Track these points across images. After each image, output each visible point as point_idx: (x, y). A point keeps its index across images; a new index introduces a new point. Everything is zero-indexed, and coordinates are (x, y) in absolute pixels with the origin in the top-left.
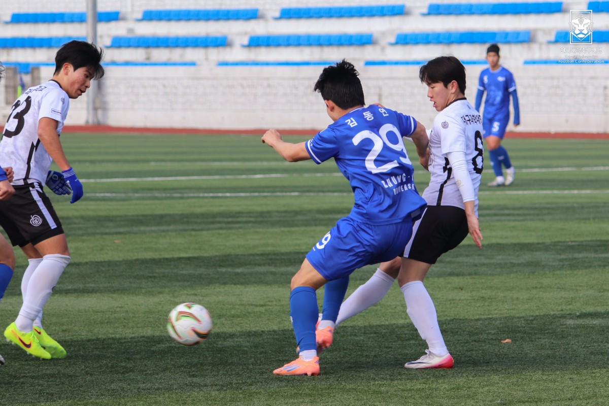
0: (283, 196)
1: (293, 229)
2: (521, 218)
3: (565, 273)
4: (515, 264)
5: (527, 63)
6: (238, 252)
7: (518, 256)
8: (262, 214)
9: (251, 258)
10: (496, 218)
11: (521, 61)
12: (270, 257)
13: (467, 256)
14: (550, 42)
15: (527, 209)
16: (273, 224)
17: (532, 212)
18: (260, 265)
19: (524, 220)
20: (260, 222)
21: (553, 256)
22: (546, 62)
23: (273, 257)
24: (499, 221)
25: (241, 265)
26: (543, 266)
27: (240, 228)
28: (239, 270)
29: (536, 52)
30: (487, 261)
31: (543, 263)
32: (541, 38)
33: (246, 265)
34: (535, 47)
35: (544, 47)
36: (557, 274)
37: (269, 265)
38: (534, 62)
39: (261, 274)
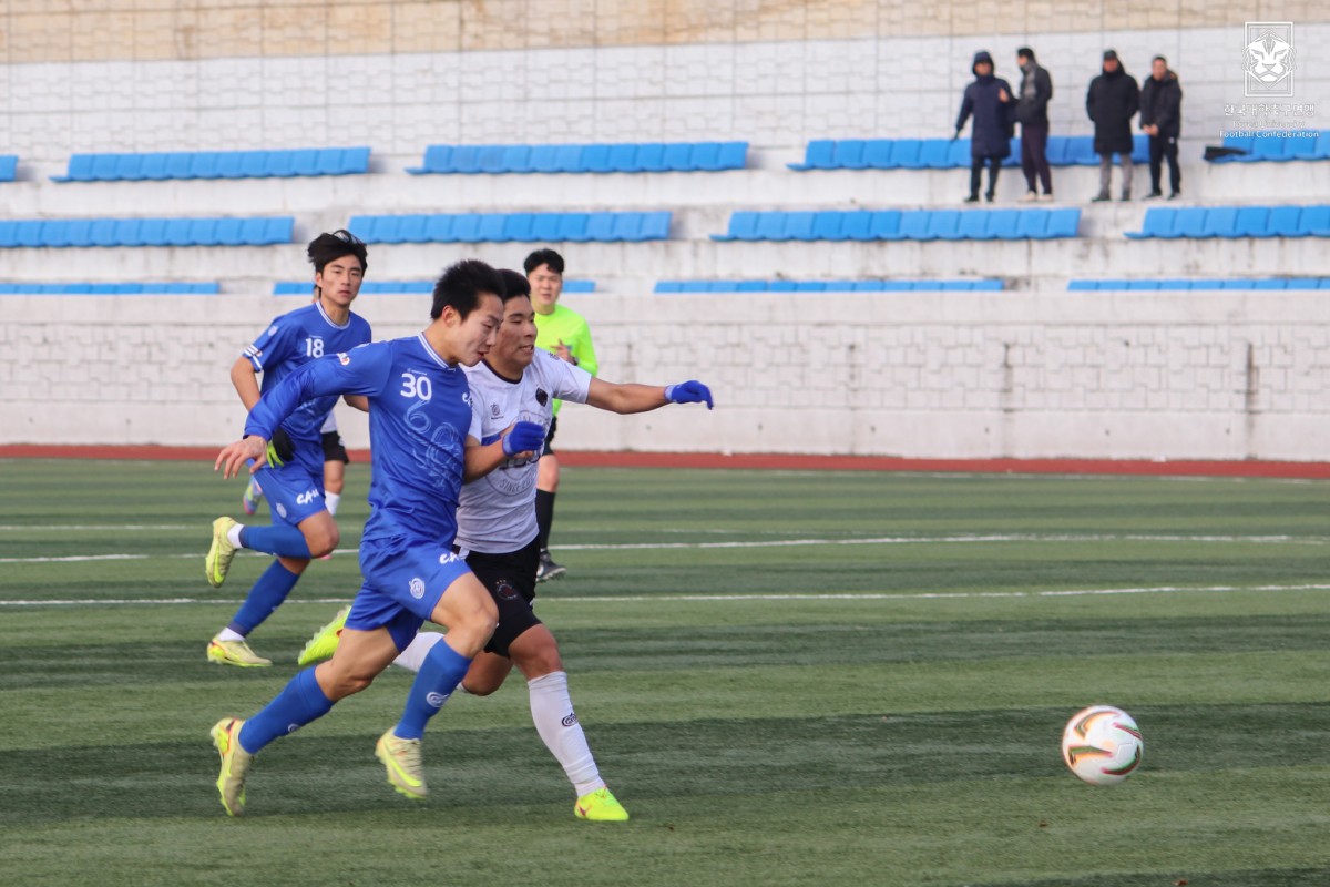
0: (157, 606)
1: (214, 685)
2: (742, 659)
3: (899, 790)
4: (773, 768)
5: (662, 287)
6: (106, 738)
7: (774, 749)
8: (123, 649)
9: (141, 753)
10: (684, 659)
11: (651, 283)
12: (185, 752)
13: (654, 749)
14: (717, 239)
15: (748, 637)
16: (161, 673)
17: (763, 645)
18: (167, 771)
19: (754, 664)
20: (130, 669)
21: (857, 750)
22: (710, 286)
23: (192, 752)
24: (692, 665)
25: (125, 770)
26: (842, 773)
27: (86, 682)
28: (125, 783)
29: (686, 262)
30: (704, 762)
31: (840, 767)
32: (696, 228)
33: (136, 770)
34: (683, 250)
35: (704, 250)
36: (883, 793)
37: (191, 771)
38: (681, 287)
39: (179, 791)
